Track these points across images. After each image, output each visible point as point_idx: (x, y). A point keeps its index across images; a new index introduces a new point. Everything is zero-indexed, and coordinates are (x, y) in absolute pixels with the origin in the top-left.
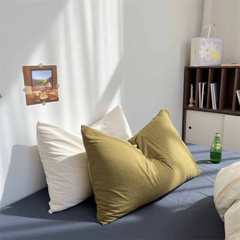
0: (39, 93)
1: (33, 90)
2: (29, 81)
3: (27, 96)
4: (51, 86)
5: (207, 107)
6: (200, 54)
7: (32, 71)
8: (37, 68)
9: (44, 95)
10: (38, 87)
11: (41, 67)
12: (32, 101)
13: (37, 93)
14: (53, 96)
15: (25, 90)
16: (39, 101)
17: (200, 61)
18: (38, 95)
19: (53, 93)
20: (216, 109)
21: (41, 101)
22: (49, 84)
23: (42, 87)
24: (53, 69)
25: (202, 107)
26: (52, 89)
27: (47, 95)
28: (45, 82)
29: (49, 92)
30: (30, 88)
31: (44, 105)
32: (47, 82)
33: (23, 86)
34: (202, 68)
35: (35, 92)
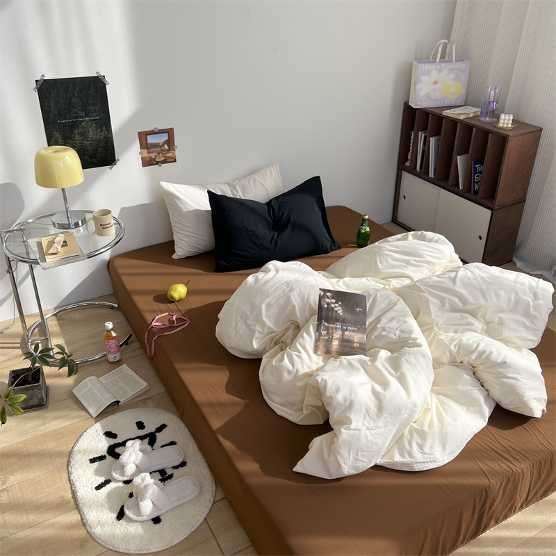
1: (149, 153)
2: (144, 145)
3: (143, 159)
4: (168, 148)
7: (148, 136)
8: (152, 133)
9: (161, 156)
10: (153, 150)
11: (156, 131)
12: (147, 163)
13: (153, 155)
14: (170, 157)
15: (141, 153)
16: (154, 163)
18: (154, 157)
19: (170, 155)
20: (433, 177)
21: (157, 163)
22: (166, 146)
23: (159, 149)
24: (170, 132)
25: (418, 170)
26: (169, 150)
27: (164, 157)
28: (161, 144)
29: (165, 154)
30: (145, 151)
31: (160, 166)
32: (163, 145)
33: (139, 150)
35: (151, 155)
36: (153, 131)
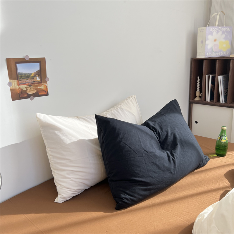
0: (26, 88)
1: (19, 84)
2: (13, 74)
3: (12, 91)
4: (39, 80)
5: (215, 100)
6: (208, 45)
7: (17, 64)
8: (23, 61)
9: (32, 89)
10: (24, 81)
11: (27, 59)
12: (17, 95)
13: (24, 87)
14: (42, 90)
15: (10, 84)
16: (26, 96)
17: (207, 52)
18: (26, 90)
19: (42, 87)
20: (224, 102)
21: (29, 96)
22: (38, 77)
23: (30, 81)
24: (41, 61)
25: (209, 101)
26: (41, 82)
27: (35, 89)
28: (32, 75)
29: (37, 86)
30: (15, 82)
31: (32, 99)
32: (35, 76)
33: (8, 80)
34: (209, 59)
35: (21, 87)
36: (24, 59)
